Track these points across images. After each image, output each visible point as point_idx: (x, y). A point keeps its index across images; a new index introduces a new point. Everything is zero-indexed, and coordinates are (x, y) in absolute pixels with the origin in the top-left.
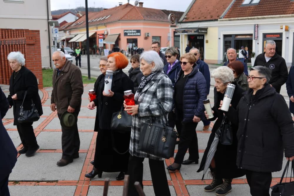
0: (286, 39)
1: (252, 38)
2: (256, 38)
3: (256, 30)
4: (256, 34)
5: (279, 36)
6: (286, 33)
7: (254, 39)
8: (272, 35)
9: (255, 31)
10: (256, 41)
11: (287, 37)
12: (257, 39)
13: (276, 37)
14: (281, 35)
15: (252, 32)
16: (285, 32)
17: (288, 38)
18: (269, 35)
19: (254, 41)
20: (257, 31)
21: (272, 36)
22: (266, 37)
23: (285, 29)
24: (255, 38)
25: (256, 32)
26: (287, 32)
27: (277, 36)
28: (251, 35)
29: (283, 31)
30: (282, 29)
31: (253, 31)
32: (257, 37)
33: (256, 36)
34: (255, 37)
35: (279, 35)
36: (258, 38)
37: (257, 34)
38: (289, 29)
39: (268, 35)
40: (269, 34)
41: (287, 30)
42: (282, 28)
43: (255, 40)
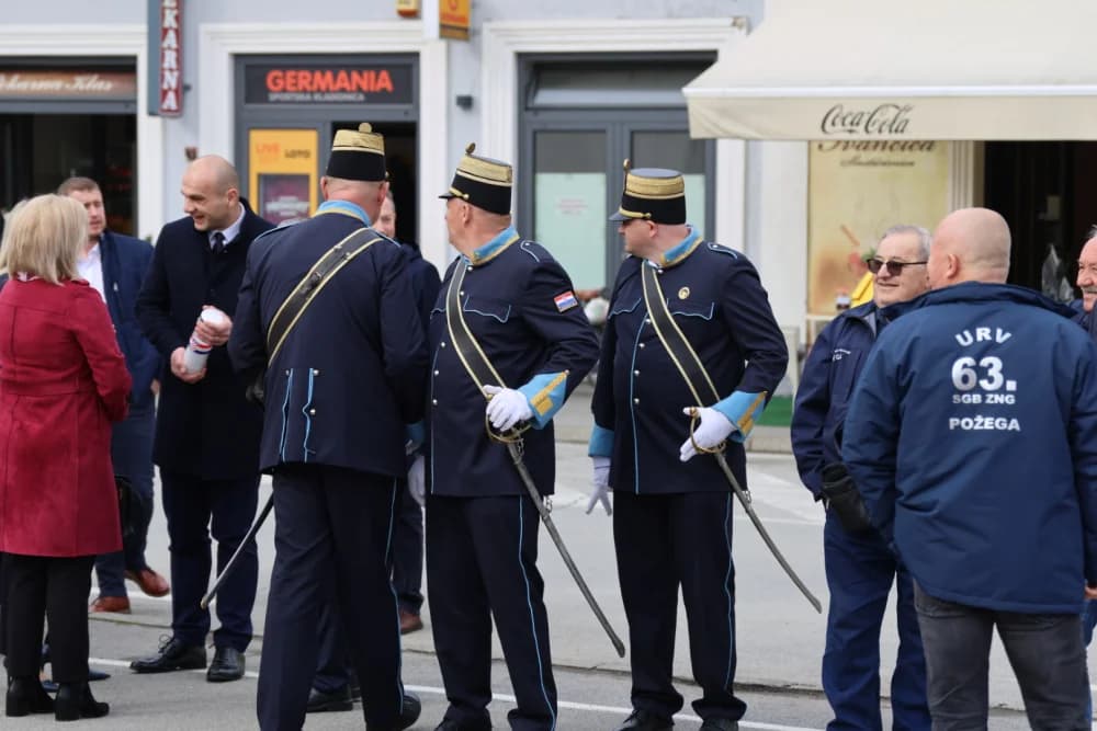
0: (457, 111)
1: (134, 102)
2: (171, 101)
3: (170, 21)
4: (170, 59)
5: (385, 82)
6: (449, 51)
7: (152, 113)
8: (323, 68)
9: (157, 33)
10: (173, 124)
11: (465, 92)
12: (178, 112)
13: (359, 90)
14: (403, 68)
15: (129, 39)
16: (442, 44)
17: (466, 102)
18: (291, 74)
19: (150, 133)
20: (179, 33)
21: (323, 80)
22: (268, 91)
23: (443, 16)
24: (156, 95)
25: (171, 40)
26: (459, 47)
27: (368, 81)
28: (122, 67)
29: (423, 37)
30: (410, 15)
31: (143, 28)
32: (182, 90)
33: (171, 80)
34: (165, 93)
35: (384, 74)
36: (190, 96)
37: (179, 60)
38: (470, 25)
39: (284, 68)
40: (297, 67)
41: (456, 29)
42: (411, 7)
43: (157, 121)
